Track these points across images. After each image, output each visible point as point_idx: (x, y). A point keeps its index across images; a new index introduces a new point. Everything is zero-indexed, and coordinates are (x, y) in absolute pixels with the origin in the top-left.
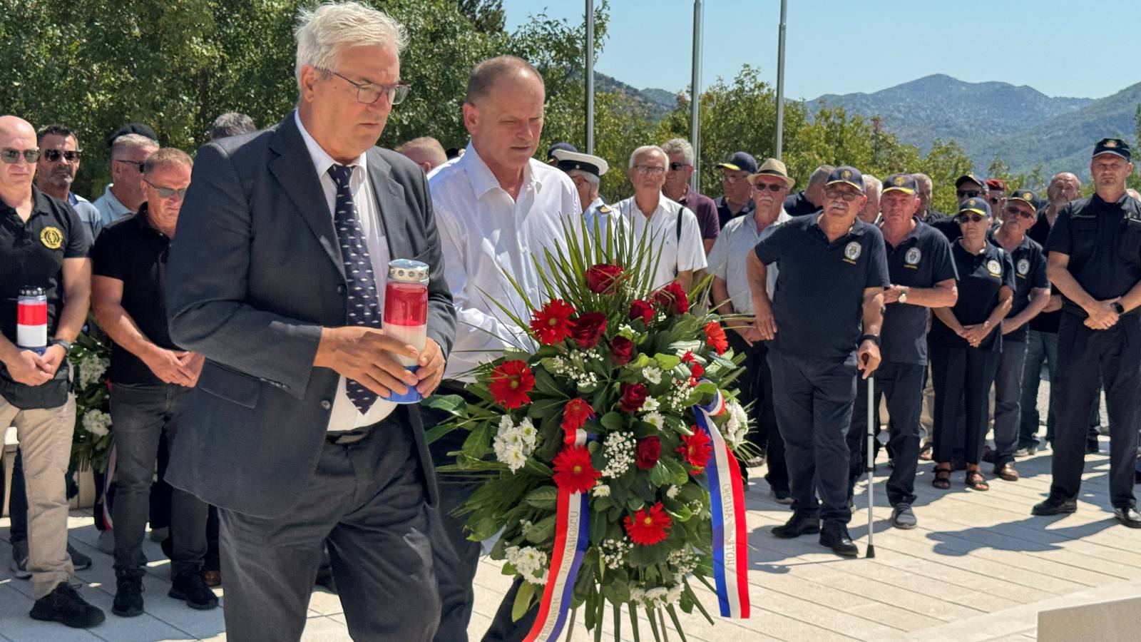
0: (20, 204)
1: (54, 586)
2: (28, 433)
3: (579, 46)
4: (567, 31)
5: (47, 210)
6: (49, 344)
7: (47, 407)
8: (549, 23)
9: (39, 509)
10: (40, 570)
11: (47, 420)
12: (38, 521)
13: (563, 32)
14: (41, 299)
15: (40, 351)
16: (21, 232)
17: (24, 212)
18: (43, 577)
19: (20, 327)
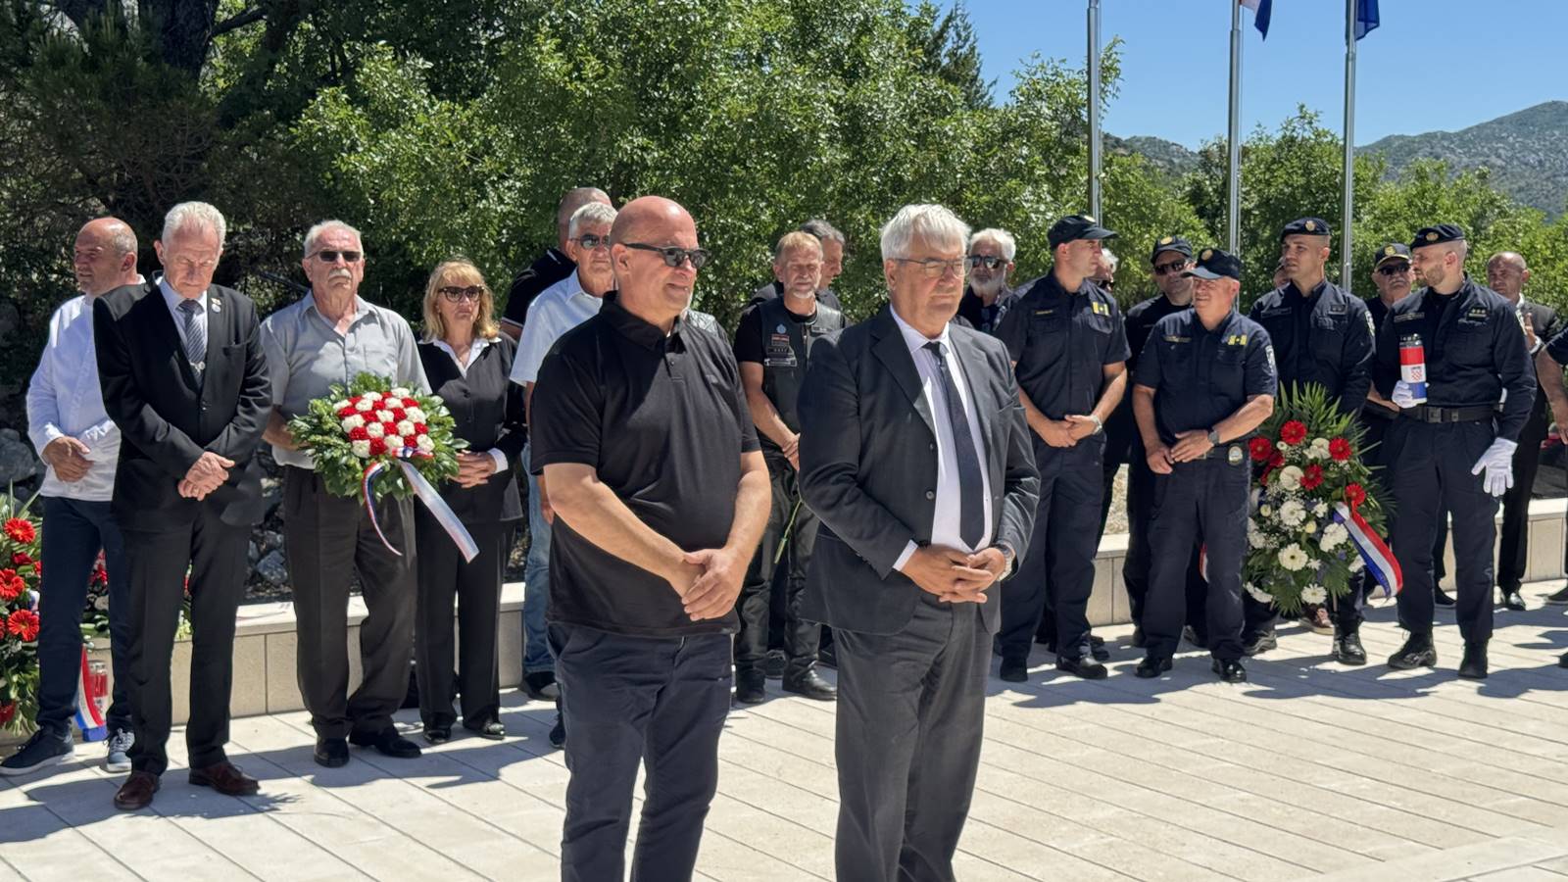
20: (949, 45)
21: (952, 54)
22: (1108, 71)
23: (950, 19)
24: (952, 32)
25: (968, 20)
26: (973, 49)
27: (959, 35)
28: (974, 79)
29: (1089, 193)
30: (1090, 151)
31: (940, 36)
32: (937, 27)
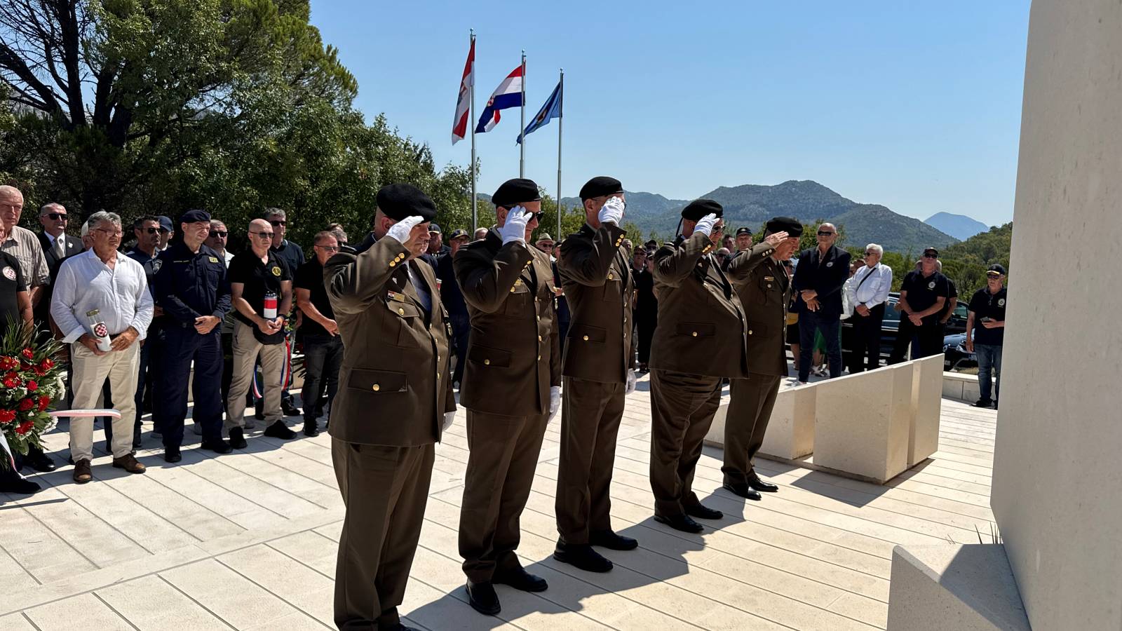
0: (263, 257)
1: (275, 422)
2: (266, 355)
3: (467, 178)
4: (461, 172)
5: (274, 259)
6: (278, 316)
7: (275, 344)
8: (452, 168)
9: (269, 388)
10: (268, 414)
11: (273, 350)
12: (269, 393)
13: (459, 172)
14: (275, 298)
15: (274, 320)
16: (266, 269)
17: (265, 260)
18: (271, 417)
19: (265, 310)
20: (422, 158)
21: (425, 163)
23: (422, 149)
24: (423, 155)
25: (430, 150)
26: (431, 161)
27: (426, 156)
28: (432, 172)
31: (419, 156)
32: (418, 152)
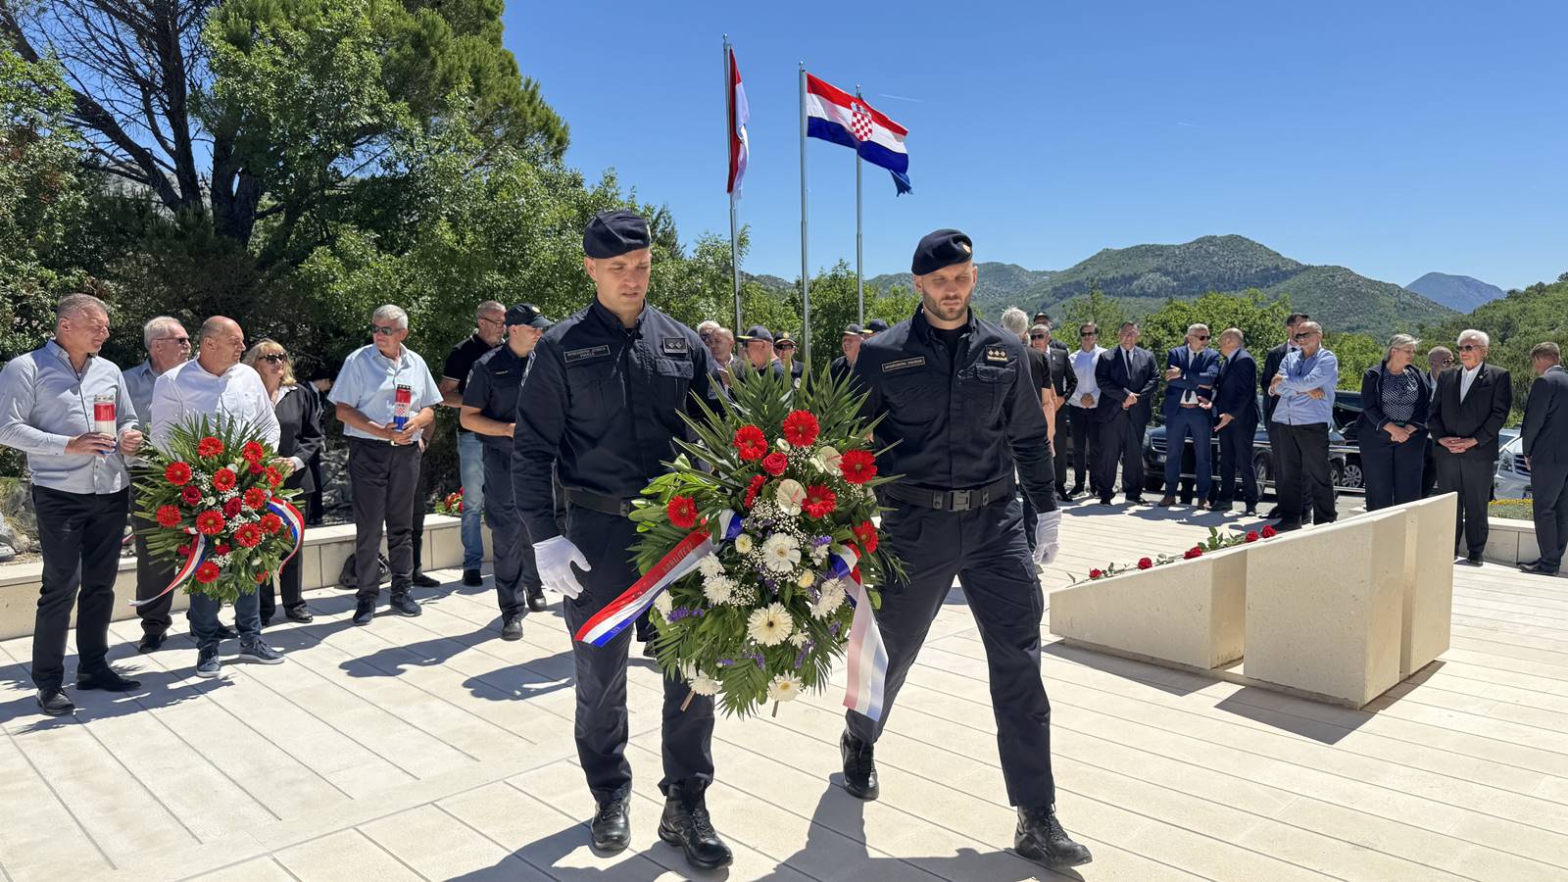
22: (742, 242)
27: (665, 221)
29: (735, 301)
30: (734, 281)
31: (656, 222)
